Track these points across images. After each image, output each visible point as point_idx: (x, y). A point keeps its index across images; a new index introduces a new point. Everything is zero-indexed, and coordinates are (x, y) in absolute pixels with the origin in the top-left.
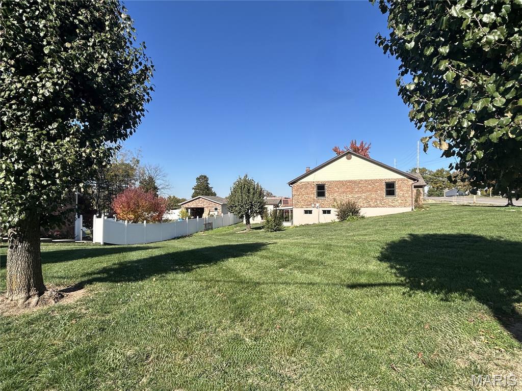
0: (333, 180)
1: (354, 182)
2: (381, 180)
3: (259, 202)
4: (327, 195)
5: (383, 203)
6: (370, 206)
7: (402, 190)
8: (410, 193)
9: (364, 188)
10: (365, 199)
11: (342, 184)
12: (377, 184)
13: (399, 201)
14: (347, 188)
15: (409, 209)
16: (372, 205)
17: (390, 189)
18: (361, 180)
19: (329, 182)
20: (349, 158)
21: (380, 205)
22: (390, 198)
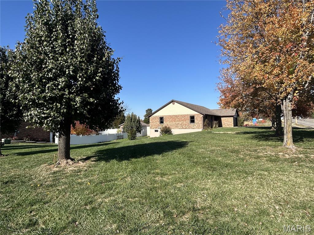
0: (167, 115)
1: (176, 116)
2: (188, 115)
3: (135, 126)
4: (164, 122)
5: (189, 127)
6: (183, 128)
7: (198, 120)
8: (201, 121)
9: (180, 119)
10: (181, 125)
11: (171, 117)
12: (186, 117)
13: (196, 126)
14: (173, 119)
15: (200, 130)
16: (184, 128)
17: (192, 119)
18: (179, 115)
19: (165, 116)
20: (174, 104)
21: (188, 128)
22: (192, 124)
